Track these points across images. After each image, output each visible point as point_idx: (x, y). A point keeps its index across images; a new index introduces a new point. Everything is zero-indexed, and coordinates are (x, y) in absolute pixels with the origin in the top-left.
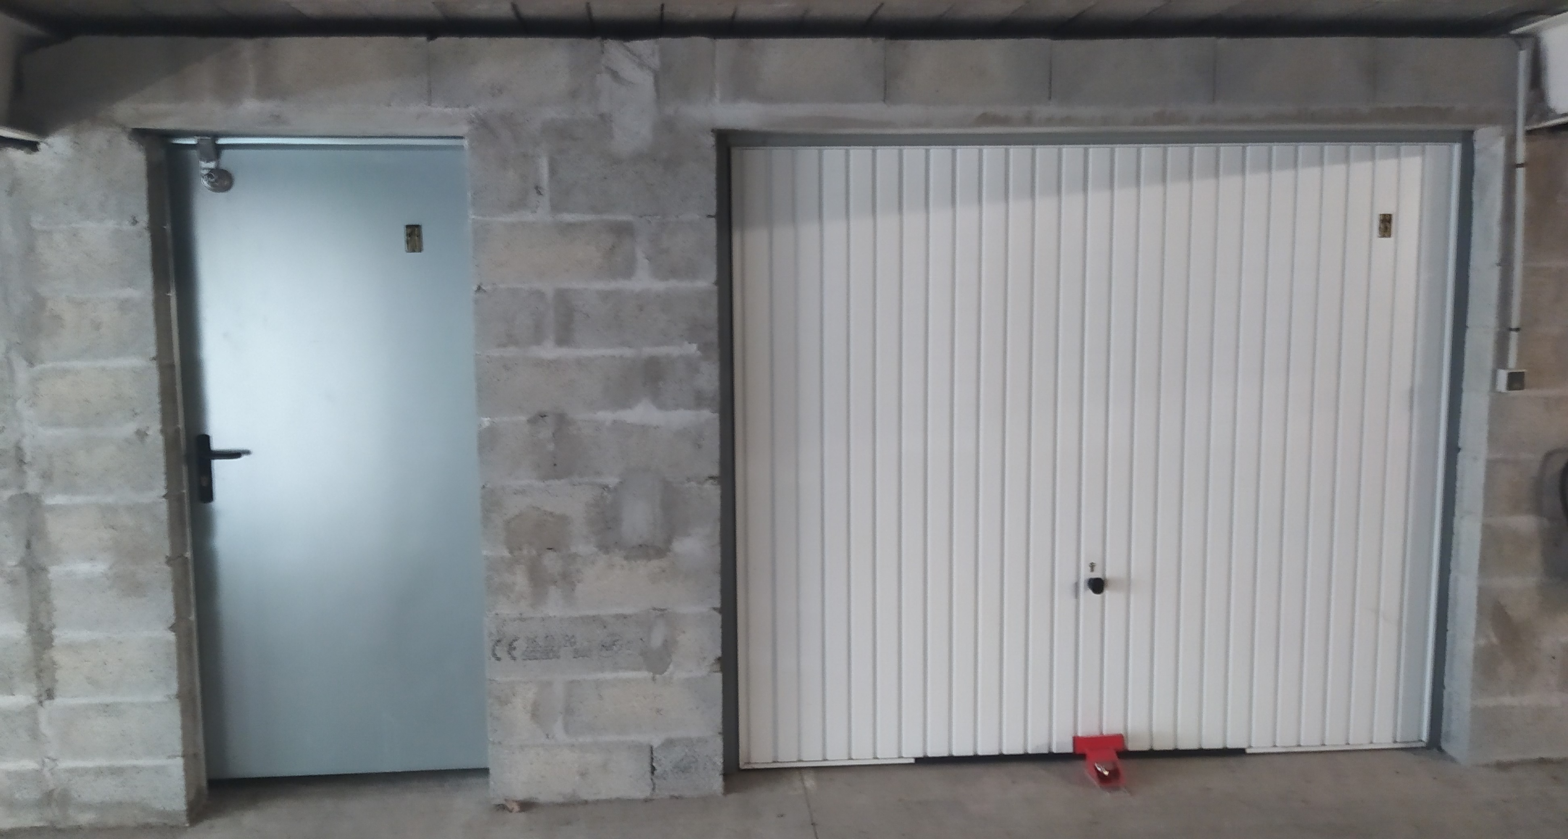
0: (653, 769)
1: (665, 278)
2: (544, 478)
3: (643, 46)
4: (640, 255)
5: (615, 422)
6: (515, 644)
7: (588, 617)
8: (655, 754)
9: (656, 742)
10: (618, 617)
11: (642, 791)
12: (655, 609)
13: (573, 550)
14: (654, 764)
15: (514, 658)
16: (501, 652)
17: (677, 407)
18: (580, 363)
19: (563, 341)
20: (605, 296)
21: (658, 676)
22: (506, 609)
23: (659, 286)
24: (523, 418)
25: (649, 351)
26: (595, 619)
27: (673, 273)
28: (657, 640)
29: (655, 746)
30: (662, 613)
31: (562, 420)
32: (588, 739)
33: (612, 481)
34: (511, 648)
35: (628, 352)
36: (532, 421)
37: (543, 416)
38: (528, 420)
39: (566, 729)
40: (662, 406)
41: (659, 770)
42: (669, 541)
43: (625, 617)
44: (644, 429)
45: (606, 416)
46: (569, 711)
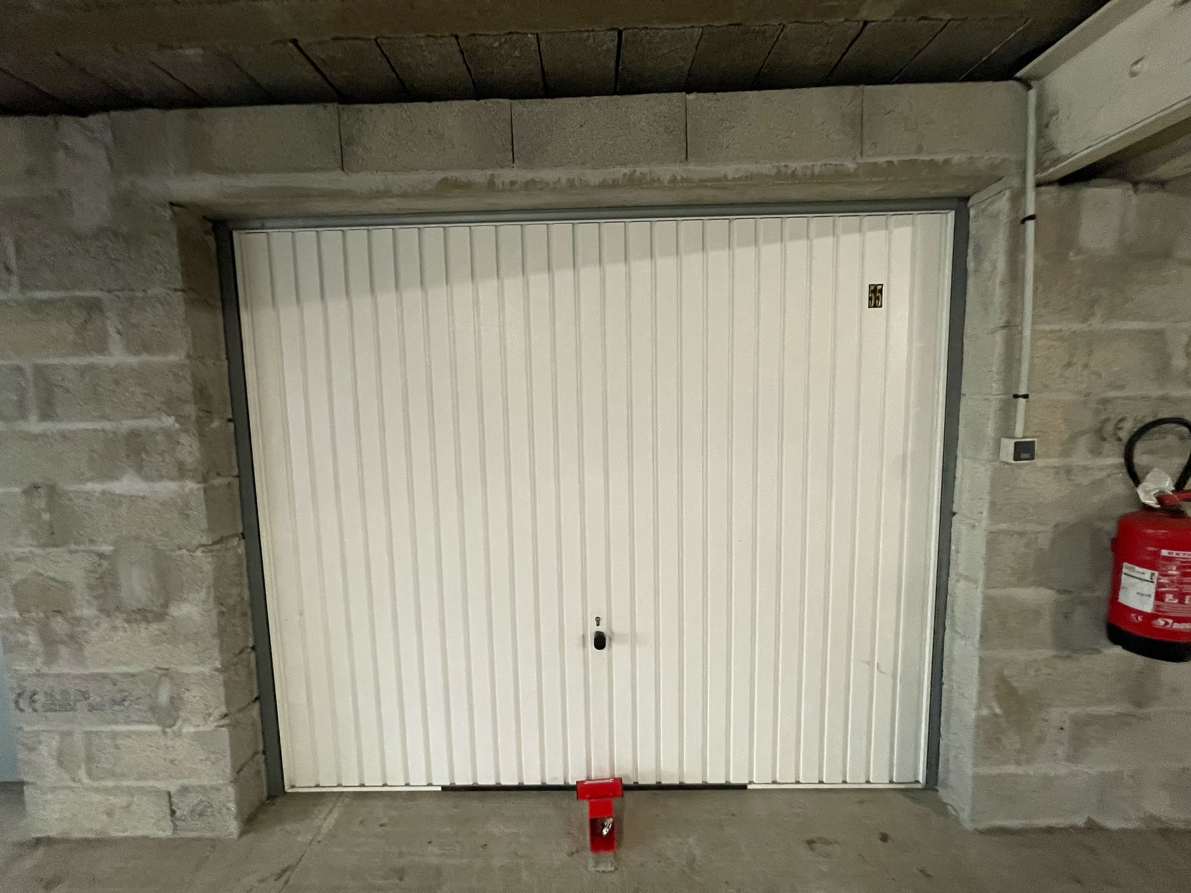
0: (173, 813)
1: (137, 353)
2: (44, 546)
3: (95, 121)
4: (112, 330)
5: (103, 493)
6: (36, 697)
7: (98, 674)
8: (173, 799)
9: (173, 789)
10: (124, 675)
11: (165, 832)
12: (158, 668)
13: (78, 613)
14: (173, 807)
15: (35, 710)
16: (23, 704)
17: (161, 478)
18: (64, 436)
19: (46, 415)
20: (83, 371)
21: (168, 730)
22: (23, 667)
23: (133, 360)
24: (17, 489)
25: (127, 425)
26: (105, 676)
27: (146, 348)
28: (163, 697)
29: (172, 793)
30: (166, 672)
31: (53, 490)
32: (110, 783)
33: (107, 549)
34: (32, 701)
35: (108, 426)
36: (26, 492)
37: (36, 487)
38: (23, 492)
39: (90, 774)
40: (147, 478)
41: (178, 813)
42: (166, 605)
43: (133, 675)
44: (133, 499)
45: (94, 487)
46: (90, 759)
